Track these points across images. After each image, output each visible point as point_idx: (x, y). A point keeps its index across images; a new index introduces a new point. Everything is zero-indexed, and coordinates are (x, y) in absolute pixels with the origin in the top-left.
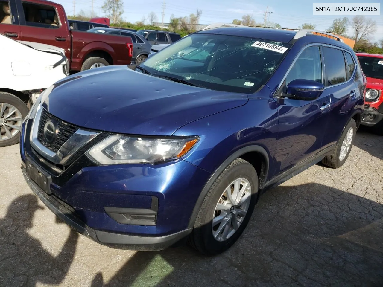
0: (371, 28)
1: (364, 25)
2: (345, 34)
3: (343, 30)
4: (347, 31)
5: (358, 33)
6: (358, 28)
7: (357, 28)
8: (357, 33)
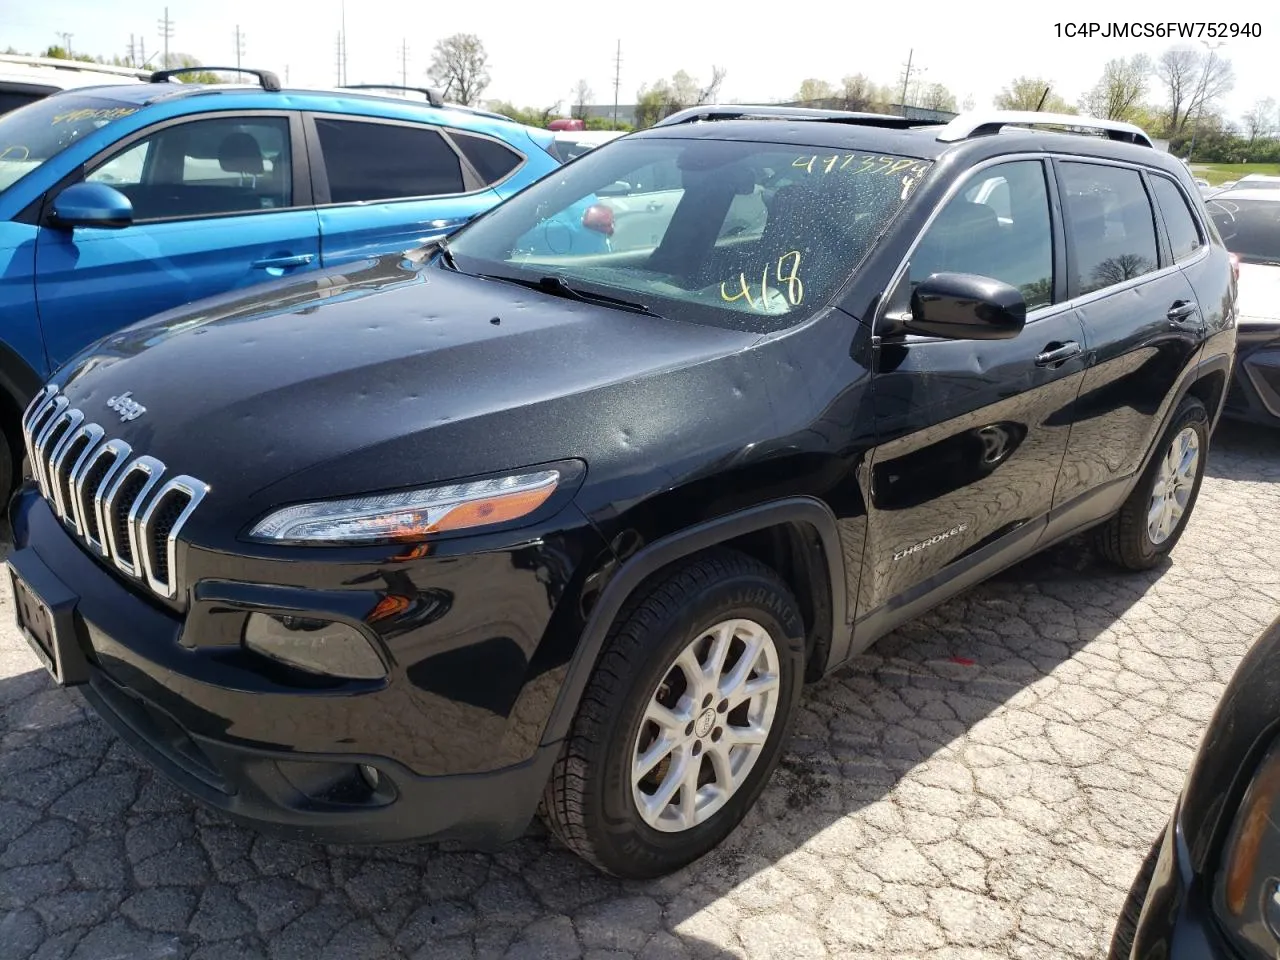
0: (1218, 80)
1: (1196, 72)
2: (1142, 101)
3: (1135, 92)
4: (1147, 95)
5: (1179, 98)
6: (1178, 83)
7: (1175, 82)
8: (1176, 98)
